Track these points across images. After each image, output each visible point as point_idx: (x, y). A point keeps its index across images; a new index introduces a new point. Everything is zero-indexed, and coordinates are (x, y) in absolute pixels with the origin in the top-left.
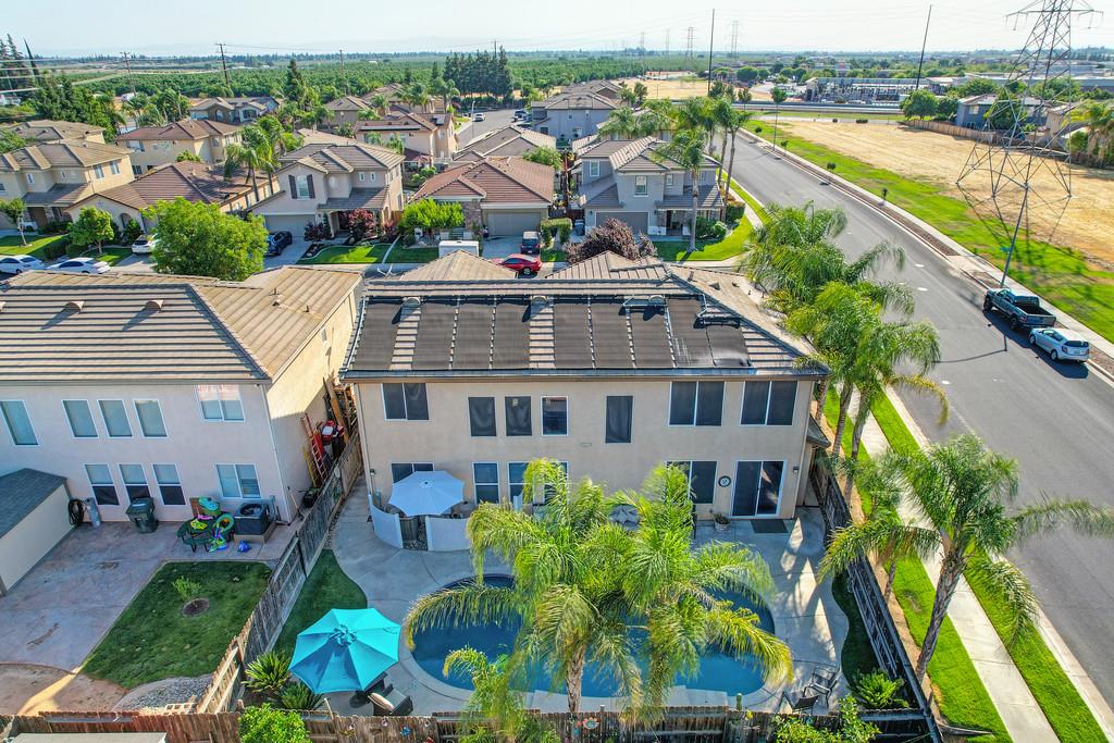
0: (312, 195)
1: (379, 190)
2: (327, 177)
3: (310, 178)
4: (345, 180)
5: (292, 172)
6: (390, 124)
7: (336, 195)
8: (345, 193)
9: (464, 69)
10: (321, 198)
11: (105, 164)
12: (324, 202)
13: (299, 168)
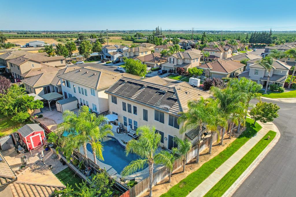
0: (174, 63)
1: (189, 64)
2: (177, 59)
3: (174, 59)
4: (181, 60)
5: (170, 57)
6: (212, 49)
7: (179, 64)
8: (181, 64)
9: (257, 36)
10: (175, 64)
11: (144, 52)
12: (175, 65)
13: (172, 56)
